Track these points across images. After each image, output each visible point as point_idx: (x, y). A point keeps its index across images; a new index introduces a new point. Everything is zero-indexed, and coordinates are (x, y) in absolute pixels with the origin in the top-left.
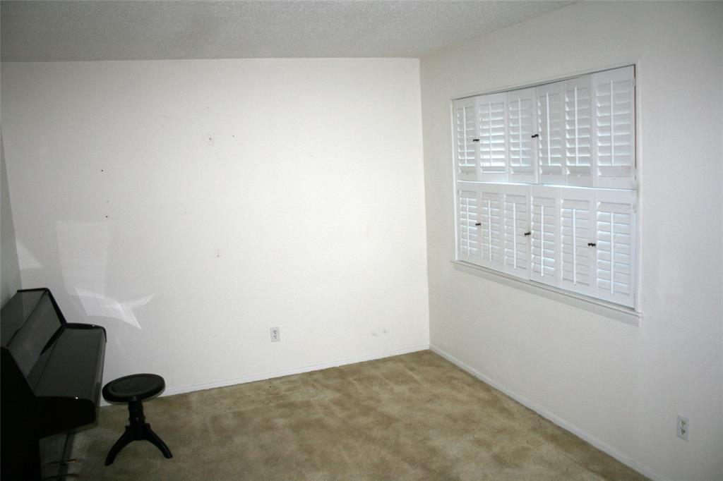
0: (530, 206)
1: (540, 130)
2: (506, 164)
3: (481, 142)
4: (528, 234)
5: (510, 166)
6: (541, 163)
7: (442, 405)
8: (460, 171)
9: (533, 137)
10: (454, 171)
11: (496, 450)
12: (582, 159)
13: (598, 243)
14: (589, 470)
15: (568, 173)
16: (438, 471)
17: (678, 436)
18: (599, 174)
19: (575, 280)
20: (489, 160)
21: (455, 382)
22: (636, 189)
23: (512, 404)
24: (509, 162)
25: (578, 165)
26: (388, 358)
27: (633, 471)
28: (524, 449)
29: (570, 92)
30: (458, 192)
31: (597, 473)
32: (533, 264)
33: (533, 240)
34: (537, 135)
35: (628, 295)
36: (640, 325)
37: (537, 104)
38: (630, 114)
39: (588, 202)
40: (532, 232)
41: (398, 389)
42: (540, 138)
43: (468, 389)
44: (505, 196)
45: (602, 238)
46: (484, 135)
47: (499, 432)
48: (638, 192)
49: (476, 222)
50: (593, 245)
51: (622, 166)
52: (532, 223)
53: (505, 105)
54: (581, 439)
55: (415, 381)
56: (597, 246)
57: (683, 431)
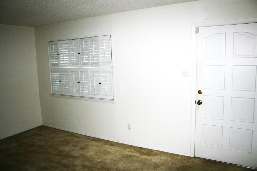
0: (79, 74)
1: (81, 52)
2: (69, 62)
3: (60, 55)
4: (79, 82)
5: (71, 63)
6: (81, 61)
7: (56, 139)
8: (52, 65)
9: (79, 54)
10: (50, 65)
11: (80, 146)
12: (96, 60)
13: (102, 83)
14: (107, 145)
15: (91, 64)
16: (66, 155)
17: (128, 130)
18: (101, 64)
19: (95, 94)
20: (63, 61)
21: (57, 132)
22: (112, 67)
23: (78, 135)
24: (70, 61)
25: (94, 61)
26: (29, 130)
27: (117, 143)
28: (87, 144)
29: (91, 41)
30: (51, 71)
31: (109, 145)
32: (81, 91)
33: (80, 84)
34: (80, 53)
35: (112, 96)
36: (116, 103)
37: (79, 44)
38: (110, 48)
39: (98, 72)
40: (80, 82)
41: (39, 138)
42: (81, 54)
43: (62, 133)
44: (70, 72)
45: (103, 81)
46: (61, 53)
47: (78, 142)
48: (113, 68)
49: (59, 80)
50: (101, 83)
51: (108, 61)
52: (80, 79)
53: (68, 44)
54: (101, 139)
55: (43, 135)
56: (102, 84)
57: (129, 128)
